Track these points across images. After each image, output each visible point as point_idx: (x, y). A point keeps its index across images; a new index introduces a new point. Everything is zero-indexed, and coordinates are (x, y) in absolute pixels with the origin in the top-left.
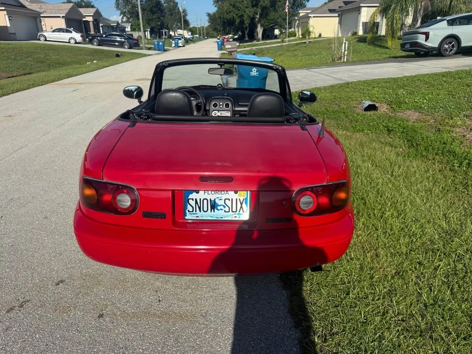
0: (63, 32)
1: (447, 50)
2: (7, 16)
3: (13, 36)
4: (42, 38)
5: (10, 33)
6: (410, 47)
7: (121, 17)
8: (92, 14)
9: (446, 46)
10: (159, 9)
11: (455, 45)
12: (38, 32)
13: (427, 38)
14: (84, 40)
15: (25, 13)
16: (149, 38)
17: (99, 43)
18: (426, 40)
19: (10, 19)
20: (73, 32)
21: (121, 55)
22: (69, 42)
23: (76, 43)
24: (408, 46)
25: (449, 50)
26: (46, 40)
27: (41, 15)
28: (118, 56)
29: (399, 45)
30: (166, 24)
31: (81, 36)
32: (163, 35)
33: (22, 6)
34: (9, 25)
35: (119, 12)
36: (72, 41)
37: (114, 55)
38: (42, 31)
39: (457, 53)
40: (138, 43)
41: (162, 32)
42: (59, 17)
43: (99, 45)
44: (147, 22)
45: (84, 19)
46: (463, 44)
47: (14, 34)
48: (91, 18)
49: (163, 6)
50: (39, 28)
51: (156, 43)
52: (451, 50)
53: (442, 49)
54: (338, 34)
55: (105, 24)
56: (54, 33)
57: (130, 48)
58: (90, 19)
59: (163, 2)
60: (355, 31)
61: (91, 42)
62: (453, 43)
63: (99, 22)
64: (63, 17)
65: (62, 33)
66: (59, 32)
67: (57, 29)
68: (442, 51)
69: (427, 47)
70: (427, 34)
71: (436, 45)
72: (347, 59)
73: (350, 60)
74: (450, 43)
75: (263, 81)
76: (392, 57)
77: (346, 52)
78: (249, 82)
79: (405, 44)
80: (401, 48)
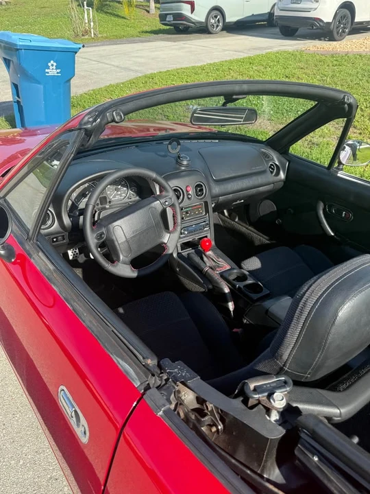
6: (174, 20)
9: (212, 21)
11: (220, 20)
13: (193, 10)
18: (192, 13)
24: (170, 18)
25: (215, 25)
39: (223, 30)
46: (227, 20)
52: (217, 26)
53: (208, 23)
62: (219, 17)
68: (209, 27)
69: (194, 21)
70: (192, 5)
71: (203, 19)
72: (95, 34)
73: (99, 36)
74: (216, 17)
75: (68, 84)
76: (147, 32)
77: (92, 24)
78: (44, 87)
79: (167, 15)
80: (161, 21)
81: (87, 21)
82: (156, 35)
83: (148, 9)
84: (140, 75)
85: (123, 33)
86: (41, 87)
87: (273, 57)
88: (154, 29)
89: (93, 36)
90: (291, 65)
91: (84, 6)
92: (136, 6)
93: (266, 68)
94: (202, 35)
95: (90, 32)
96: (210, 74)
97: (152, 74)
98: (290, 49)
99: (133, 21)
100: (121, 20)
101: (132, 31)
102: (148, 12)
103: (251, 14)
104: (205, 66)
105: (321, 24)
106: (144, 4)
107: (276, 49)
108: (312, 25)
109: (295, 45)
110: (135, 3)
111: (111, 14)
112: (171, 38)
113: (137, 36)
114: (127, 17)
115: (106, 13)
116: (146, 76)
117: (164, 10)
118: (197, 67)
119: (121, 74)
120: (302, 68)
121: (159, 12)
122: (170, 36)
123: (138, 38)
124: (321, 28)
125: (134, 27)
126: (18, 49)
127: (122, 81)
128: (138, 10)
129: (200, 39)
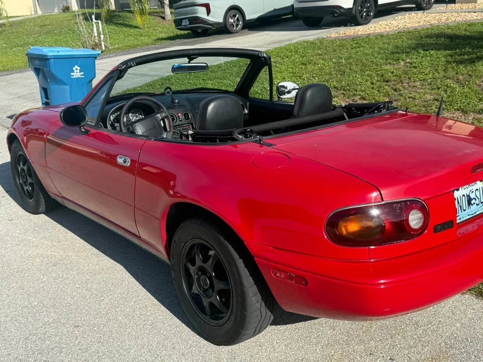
1: (233, 25)
6: (190, 24)
9: (231, 21)
11: (239, 18)
13: (209, 12)
18: (208, 14)
24: (185, 23)
25: (235, 25)
29: (173, 22)
39: (243, 28)
46: (248, 17)
52: (237, 25)
53: (227, 24)
54: (36, 12)
60: (65, 5)
62: (237, 16)
68: (228, 26)
69: (211, 23)
70: (207, 6)
71: (221, 20)
72: (105, 47)
73: (110, 48)
74: (234, 16)
75: (90, 84)
76: (162, 39)
77: (102, 36)
78: (70, 87)
79: (182, 19)
80: (176, 26)
81: (96, 35)
82: (173, 41)
83: (163, 15)
84: (156, 78)
85: (136, 43)
86: (67, 87)
87: (292, 48)
88: (172, 35)
89: (104, 48)
90: (309, 53)
91: (92, 20)
92: (150, 14)
93: (283, 59)
94: (222, 36)
95: (101, 45)
96: (227, 71)
97: (169, 76)
98: (311, 38)
99: (147, 29)
100: (133, 31)
101: (145, 40)
102: (164, 18)
103: (273, 10)
104: (222, 64)
105: (342, 11)
106: (158, 10)
107: (296, 40)
108: (333, 13)
109: (318, 34)
110: (148, 11)
111: (121, 24)
112: (188, 42)
113: (152, 44)
114: (140, 26)
115: (116, 24)
116: (162, 79)
117: (178, 15)
118: (214, 66)
119: (137, 80)
120: (320, 55)
121: (174, 18)
122: (187, 40)
123: (153, 46)
124: (341, 14)
125: (149, 36)
126: (48, 59)
127: (139, 85)
128: (151, 18)
129: (219, 39)
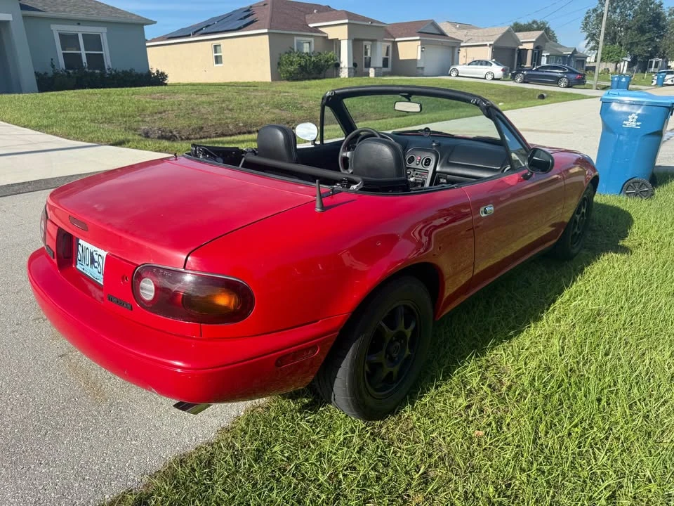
0: (481, 64)
2: (420, 47)
3: (420, 71)
4: (454, 74)
5: (418, 68)
7: (587, 41)
8: (534, 40)
10: (657, 26)
12: (453, 65)
14: (505, 75)
15: (442, 43)
16: (625, 72)
17: (524, 79)
19: (422, 51)
20: (494, 64)
21: (547, 96)
22: (485, 78)
23: (494, 79)
26: (458, 76)
27: (462, 44)
28: (542, 97)
30: (661, 50)
31: (503, 70)
32: (651, 67)
33: (443, 34)
34: (419, 58)
35: (586, 34)
36: (489, 77)
37: (537, 95)
38: (458, 64)
40: (583, 78)
41: (652, 62)
42: (486, 45)
43: (524, 82)
44: (629, 46)
45: (521, 47)
47: (422, 68)
48: (532, 44)
49: (665, 20)
50: (454, 60)
51: (616, 79)
55: (553, 53)
56: (470, 66)
57: (568, 86)
58: (530, 47)
59: (667, 14)
61: (513, 78)
63: (542, 51)
64: (490, 45)
65: (479, 66)
66: (477, 64)
67: (475, 61)
